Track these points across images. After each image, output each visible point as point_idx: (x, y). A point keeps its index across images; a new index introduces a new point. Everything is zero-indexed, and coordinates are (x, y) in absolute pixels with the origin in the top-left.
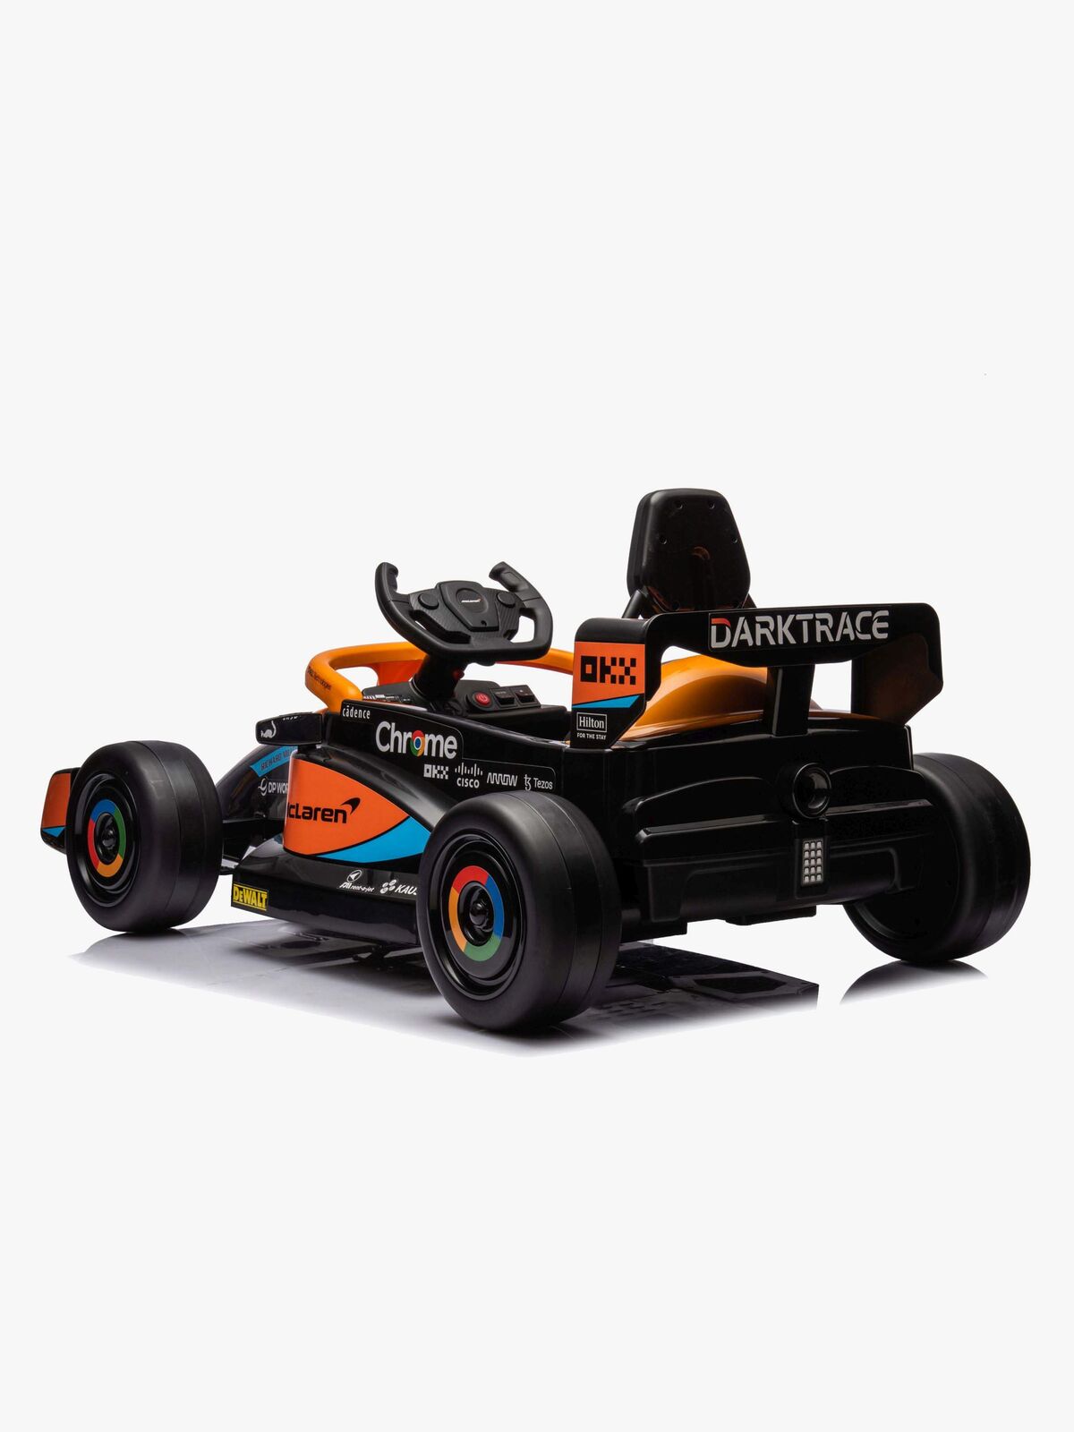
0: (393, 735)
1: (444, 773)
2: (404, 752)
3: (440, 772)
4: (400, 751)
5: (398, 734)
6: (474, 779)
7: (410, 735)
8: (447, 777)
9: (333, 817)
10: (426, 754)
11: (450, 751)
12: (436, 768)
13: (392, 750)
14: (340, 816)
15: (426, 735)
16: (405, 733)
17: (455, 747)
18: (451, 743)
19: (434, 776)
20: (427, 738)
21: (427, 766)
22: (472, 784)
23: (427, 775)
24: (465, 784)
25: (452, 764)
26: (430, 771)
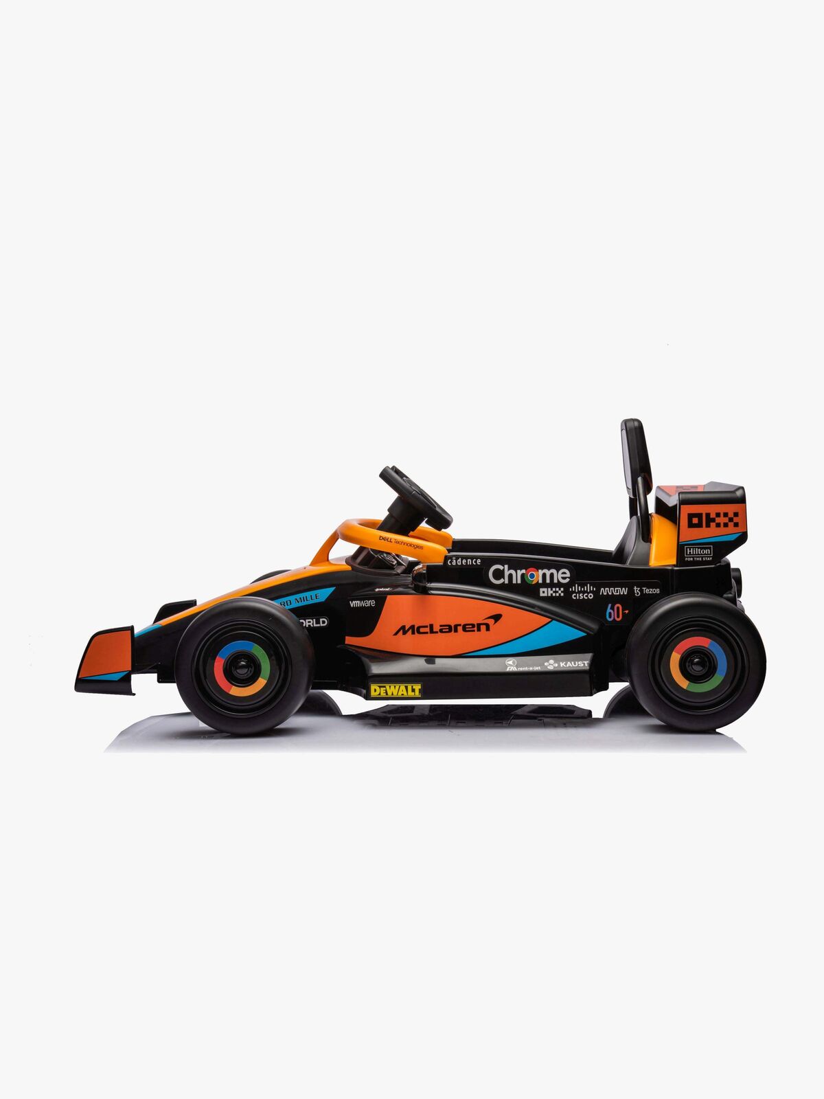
0: (507, 573)
1: (560, 592)
2: (519, 582)
3: (556, 592)
4: (514, 582)
5: (512, 572)
6: (588, 593)
7: (524, 571)
8: (562, 594)
9: (476, 628)
10: (540, 581)
11: (564, 578)
12: (552, 590)
13: (507, 582)
14: (483, 628)
15: (540, 571)
16: (519, 571)
17: (568, 574)
18: (564, 573)
19: (549, 595)
20: (541, 572)
21: (541, 590)
22: (586, 596)
23: (542, 595)
24: (579, 597)
25: (566, 586)
26: (544, 592)
